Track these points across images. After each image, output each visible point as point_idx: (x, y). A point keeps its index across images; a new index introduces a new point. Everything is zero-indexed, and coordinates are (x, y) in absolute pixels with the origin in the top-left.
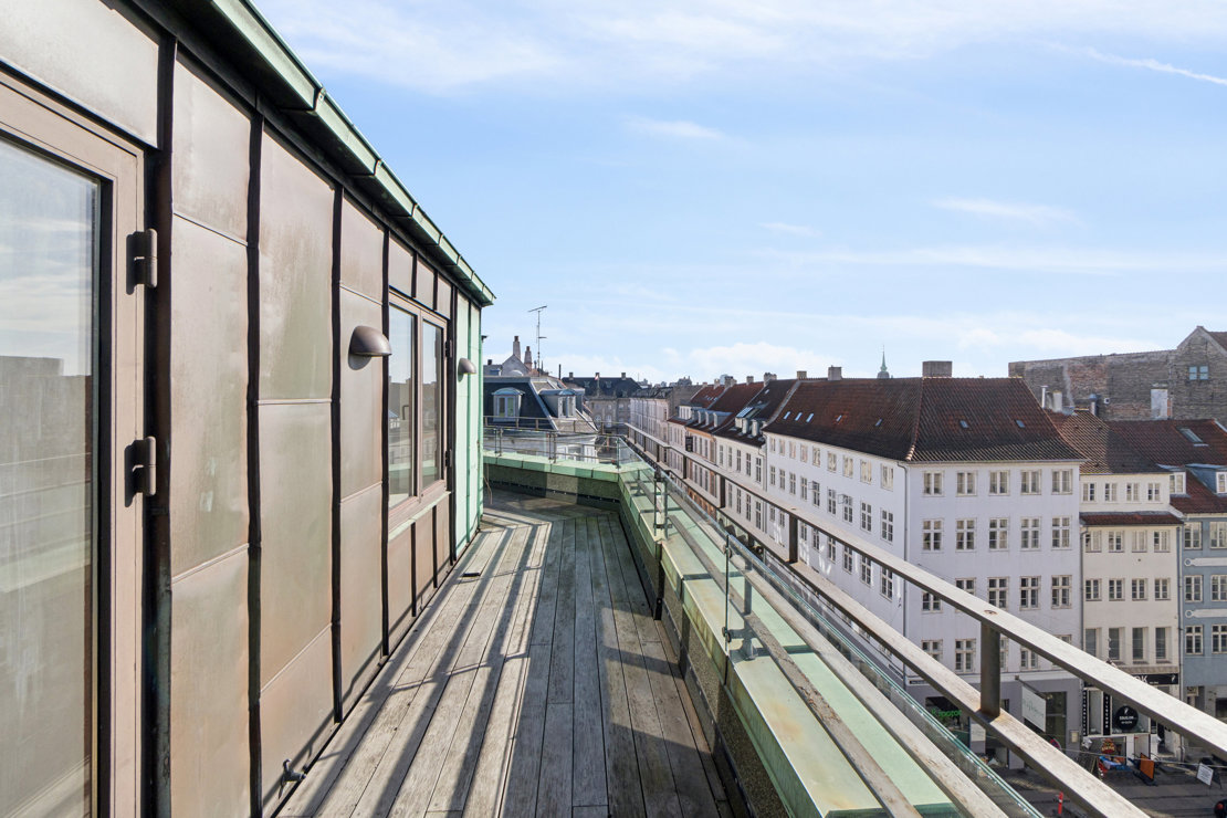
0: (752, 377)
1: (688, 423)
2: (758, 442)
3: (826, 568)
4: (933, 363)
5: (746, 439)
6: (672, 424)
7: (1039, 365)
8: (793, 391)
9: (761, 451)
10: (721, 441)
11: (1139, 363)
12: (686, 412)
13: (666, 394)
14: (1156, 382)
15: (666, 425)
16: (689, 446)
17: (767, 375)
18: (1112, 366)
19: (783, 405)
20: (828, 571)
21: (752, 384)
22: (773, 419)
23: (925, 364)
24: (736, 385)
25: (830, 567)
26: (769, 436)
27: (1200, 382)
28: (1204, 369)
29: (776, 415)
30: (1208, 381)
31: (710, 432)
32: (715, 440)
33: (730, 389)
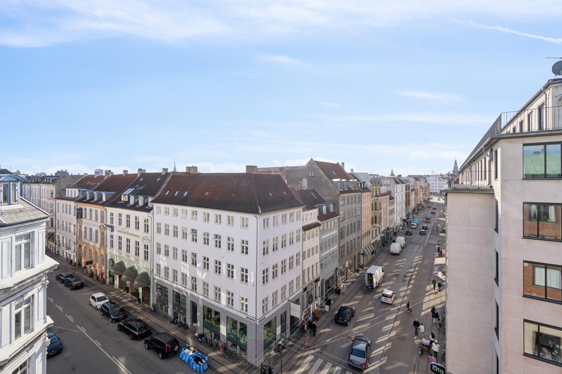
0: (127, 171)
1: (77, 200)
2: (146, 209)
3: (202, 275)
4: (251, 166)
5: (135, 207)
6: (58, 201)
7: (263, 170)
8: (169, 179)
9: (150, 214)
10: (110, 210)
11: (295, 170)
12: (73, 192)
13: (53, 181)
14: (304, 176)
15: (53, 201)
16: (80, 214)
17: (140, 170)
18: (287, 171)
19: (163, 187)
20: (204, 277)
21: (127, 175)
22: (157, 195)
23: (247, 167)
24: (113, 175)
25: (205, 275)
26: (156, 205)
27: (312, 177)
28: (313, 173)
29: (159, 193)
30: (314, 177)
31: (101, 205)
32: (106, 210)
33: (109, 178)
